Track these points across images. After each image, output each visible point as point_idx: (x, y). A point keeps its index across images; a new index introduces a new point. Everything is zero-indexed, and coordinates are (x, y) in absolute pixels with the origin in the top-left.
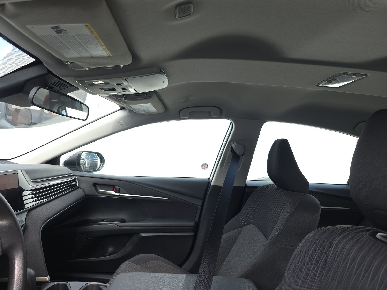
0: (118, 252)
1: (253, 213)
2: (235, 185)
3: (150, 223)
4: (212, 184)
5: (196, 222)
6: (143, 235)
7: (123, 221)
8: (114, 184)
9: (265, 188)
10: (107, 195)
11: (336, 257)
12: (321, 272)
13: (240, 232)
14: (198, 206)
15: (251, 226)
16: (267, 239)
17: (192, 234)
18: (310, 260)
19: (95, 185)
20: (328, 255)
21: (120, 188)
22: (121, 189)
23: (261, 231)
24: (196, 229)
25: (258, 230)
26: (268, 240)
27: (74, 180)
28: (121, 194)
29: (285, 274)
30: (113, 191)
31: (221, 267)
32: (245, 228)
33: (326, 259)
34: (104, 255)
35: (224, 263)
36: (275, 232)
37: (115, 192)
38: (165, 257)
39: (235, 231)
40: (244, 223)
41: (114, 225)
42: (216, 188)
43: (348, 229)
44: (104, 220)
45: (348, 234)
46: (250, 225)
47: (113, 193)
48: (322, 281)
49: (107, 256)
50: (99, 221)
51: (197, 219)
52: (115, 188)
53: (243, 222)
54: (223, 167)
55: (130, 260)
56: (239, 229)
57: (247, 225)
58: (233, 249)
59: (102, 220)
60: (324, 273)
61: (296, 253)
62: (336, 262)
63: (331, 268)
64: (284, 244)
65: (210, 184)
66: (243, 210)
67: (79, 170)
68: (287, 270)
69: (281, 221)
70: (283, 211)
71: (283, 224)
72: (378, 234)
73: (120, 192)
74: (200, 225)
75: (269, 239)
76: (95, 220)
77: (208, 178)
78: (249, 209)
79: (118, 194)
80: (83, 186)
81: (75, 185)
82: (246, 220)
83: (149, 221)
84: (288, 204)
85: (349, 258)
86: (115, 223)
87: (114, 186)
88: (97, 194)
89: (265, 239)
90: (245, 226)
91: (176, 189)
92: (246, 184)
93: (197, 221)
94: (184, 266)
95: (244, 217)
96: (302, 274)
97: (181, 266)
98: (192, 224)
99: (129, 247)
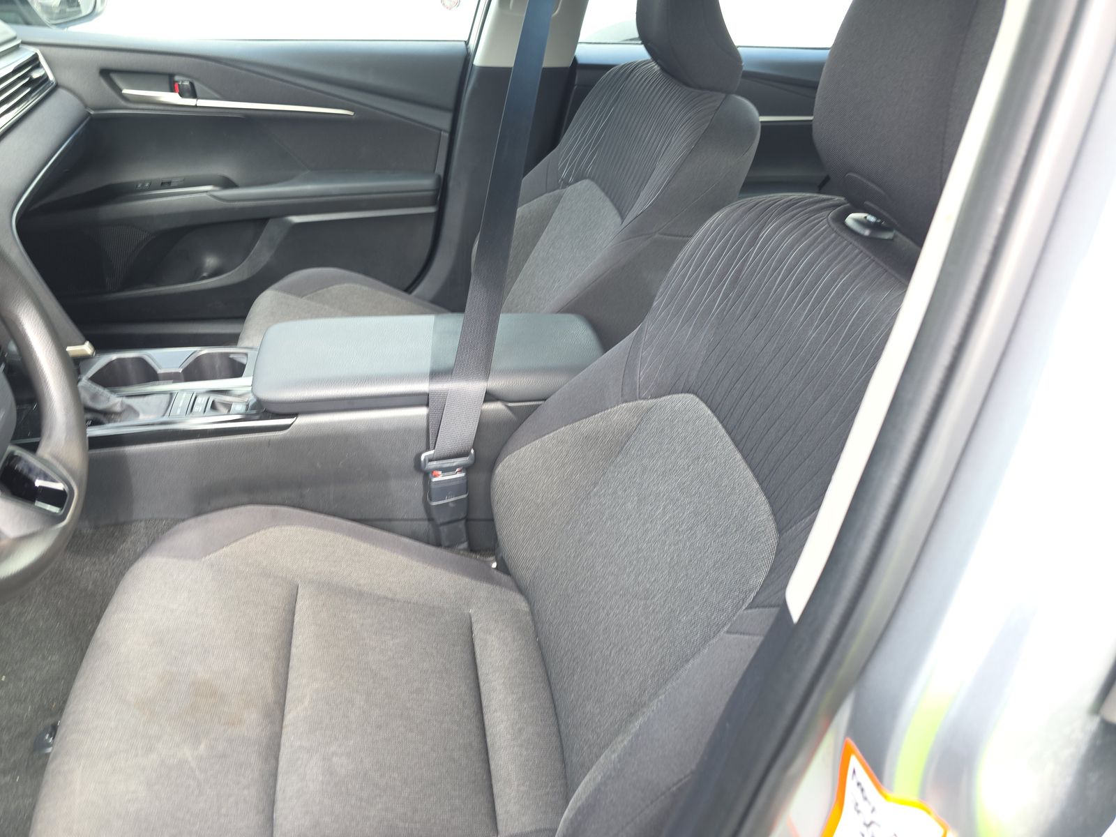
0: (235, 268)
1: (592, 149)
2: (548, 62)
3: (310, 188)
4: (478, 61)
5: (439, 177)
6: (296, 219)
7: (227, 184)
8: (170, 70)
9: (629, 70)
10: (157, 107)
11: (758, 265)
12: (726, 296)
13: (557, 200)
14: (441, 130)
15: (585, 183)
16: (623, 217)
17: (432, 210)
18: (708, 272)
19: (106, 73)
20: (745, 261)
21: (192, 84)
22: (197, 84)
23: (610, 197)
24: (440, 196)
25: (603, 194)
26: (625, 224)
27: (34, 62)
28: (202, 103)
29: (655, 304)
30: (172, 90)
31: (511, 288)
32: (569, 188)
33: (740, 271)
34: (196, 276)
35: (518, 279)
36: (642, 203)
37: (182, 95)
38: (366, 272)
39: (544, 198)
40: (568, 176)
41: (203, 195)
42: (489, 73)
43: (797, 203)
44: (169, 183)
45: (793, 216)
46: (584, 181)
47: (173, 98)
48: (725, 313)
49: (204, 278)
50: (153, 187)
51: (440, 170)
52: (175, 82)
53: (564, 174)
54: (509, 6)
55: (276, 285)
56: (556, 192)
57: (576, 181)
58: (539, 243)
59: (162, 184)
60: (730, 298)
61: (682, 259)
62: (757, 275)
63: (746, 287)
64: (660, 231)
65: (470, 62)
66: (567, 139)
67: (30, 19)
68: (659, 294)
69: (660, 173)
70: (667, 147)
71: (663, 183)
72: (853, 215)
73: (194, 95)
74: (451, 184)
75: (628, 219)
76: (143, 183)
77: (465, 42)
78: (582, 136)
79: (191, 102)
80: (68, 78)
81: (44, 79)
82: (573, 166)
83: (307, 180)
84: (681, 127)
85: (782, 268)
86: (207, 192)
87: (171, 76)
88: (123, 103)
89: (619, 220)
90: (569, 184)
91: (371, 80)
92: (575, 60)
93: (442, 173)
94: (418, 290)
95: (567, 160)
96: (688, 302)
97: (409, 289)
98: (427, 183)
99: (262, 254)
